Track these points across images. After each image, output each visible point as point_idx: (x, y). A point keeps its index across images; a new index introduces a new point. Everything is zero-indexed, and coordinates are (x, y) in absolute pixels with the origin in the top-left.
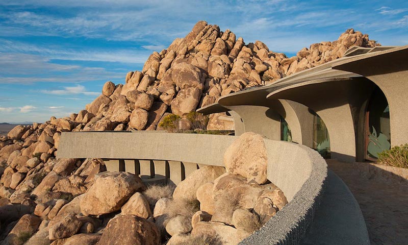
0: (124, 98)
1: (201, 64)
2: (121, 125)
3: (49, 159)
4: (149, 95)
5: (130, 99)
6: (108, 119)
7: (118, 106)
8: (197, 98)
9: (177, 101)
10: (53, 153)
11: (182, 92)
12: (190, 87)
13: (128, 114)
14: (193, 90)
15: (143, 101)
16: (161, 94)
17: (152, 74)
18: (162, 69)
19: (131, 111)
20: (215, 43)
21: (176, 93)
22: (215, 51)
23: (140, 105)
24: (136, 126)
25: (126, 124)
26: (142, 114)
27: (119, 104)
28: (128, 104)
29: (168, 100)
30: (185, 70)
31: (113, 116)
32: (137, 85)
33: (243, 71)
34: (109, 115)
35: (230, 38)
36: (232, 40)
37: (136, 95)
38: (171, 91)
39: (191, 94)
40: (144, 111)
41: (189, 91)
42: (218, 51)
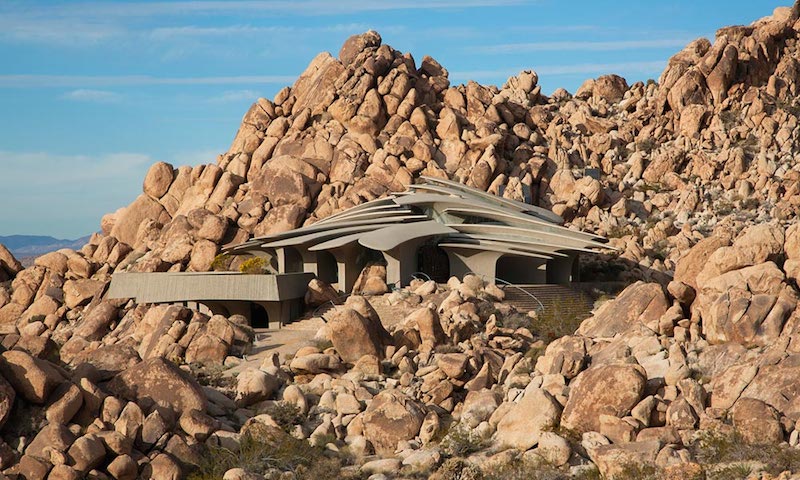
0: (184, 221)
1: (321, 154)
2: (178, 265)
3: (60, 325)
4: (221, 219)
5: (193, 222)
6: (158, 255)
7: (174, 235)
8: (294, 222)
9: (262, 227)
10: (65, 314)
11: (274, 213)
12: (287, 203)
13: (189, 247)
14: (289, 208)
15: (211, 228)
16: (240, 215)
17: (239, 168)
18: (256, 162)
19: (193, 242)
20: (359, 105)
21: (265, 213)
22: (356, 124)
23: (206, 235)
24: (199, 267)
25: (185, 263)
26: (208, 249)
27: (175, 232)
28: (190, 232)
29: (251, 226)
30: (282, 174)
31: (166, 251)
32: (210, 192)
33: (384, 172)
34: (159, 250)
35: (394, 90)
36: (397, 93)
37: (202, 217)
38: (256, 211)
39: (285, 215)
40: (211, 244)
41: (283, 211)
42: (360, 124)
